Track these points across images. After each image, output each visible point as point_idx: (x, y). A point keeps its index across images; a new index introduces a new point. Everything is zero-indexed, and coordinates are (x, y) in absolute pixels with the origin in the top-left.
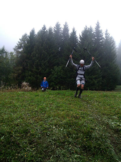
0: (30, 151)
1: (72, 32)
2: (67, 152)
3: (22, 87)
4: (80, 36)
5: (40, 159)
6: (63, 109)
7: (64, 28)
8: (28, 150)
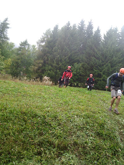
0: (58, 130)
1: (97, 30)
2: (85, 134)
3: (43, 81)
4: (104, 34)
6: (83, 104)
7: (88, 25)
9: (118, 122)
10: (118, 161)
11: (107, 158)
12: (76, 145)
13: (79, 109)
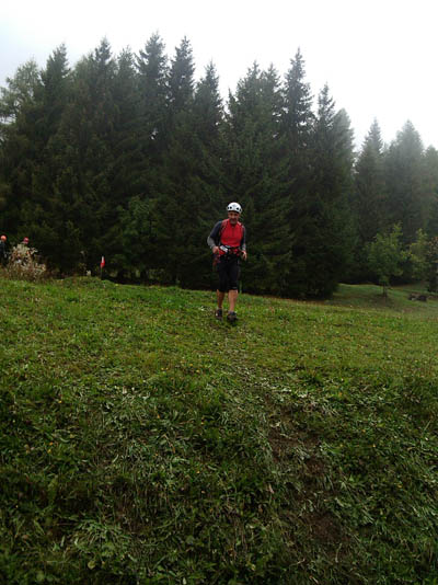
0: (60, 442)
1: (205, 79)
2: (155, 449)
3: (12, 263)
4: (230, 96)
6: (152, 345)
7: (175, 60)
9: (267, 396)
10: (264, 528)
11: (228, 522)
12: (125, 489)
13: (137, 363)
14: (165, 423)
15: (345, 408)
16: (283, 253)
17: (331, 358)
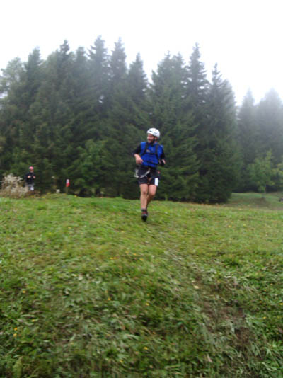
0: (25, 325)
2: (107, 327)
3: (4, 188)
5: (47, 341)
6: (103, 239)
8: (21, 324)
13: (91, 253)
14: (116, 304)
15: (261, 285)
16: (192, 174)
17: (243, 244)
